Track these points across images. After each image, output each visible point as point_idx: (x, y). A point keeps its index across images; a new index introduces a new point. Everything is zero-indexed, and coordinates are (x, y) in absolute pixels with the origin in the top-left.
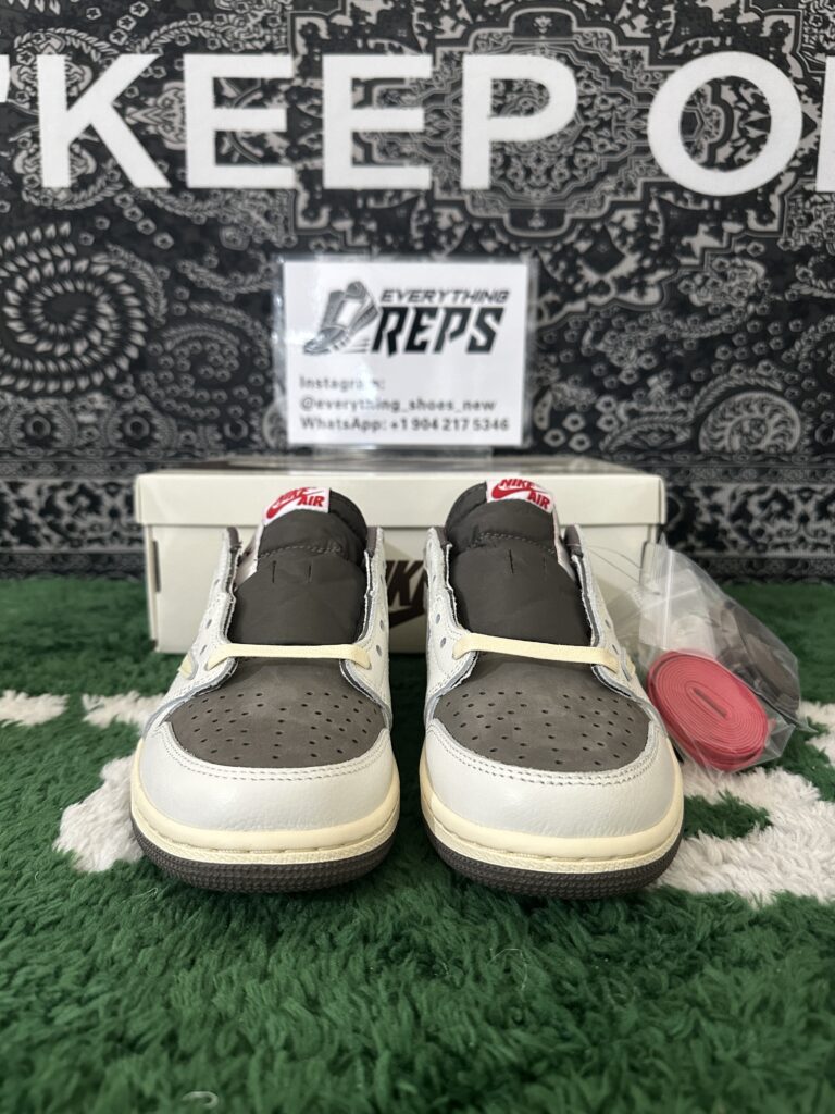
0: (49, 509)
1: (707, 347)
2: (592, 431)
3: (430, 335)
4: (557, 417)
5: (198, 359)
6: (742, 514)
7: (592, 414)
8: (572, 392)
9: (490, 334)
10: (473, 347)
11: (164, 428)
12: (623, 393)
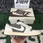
0: (2, 11)
1: (41, 2)
2: (33, 7)
3: (24, 2)
4: (31, 6)
5: (9, 3)
6: (40, 11)
7: (33, 6)
8: (32, 5)
9: (27, 2)
10: (26, 3)
11: (8, 7)
12: (35, 5)
